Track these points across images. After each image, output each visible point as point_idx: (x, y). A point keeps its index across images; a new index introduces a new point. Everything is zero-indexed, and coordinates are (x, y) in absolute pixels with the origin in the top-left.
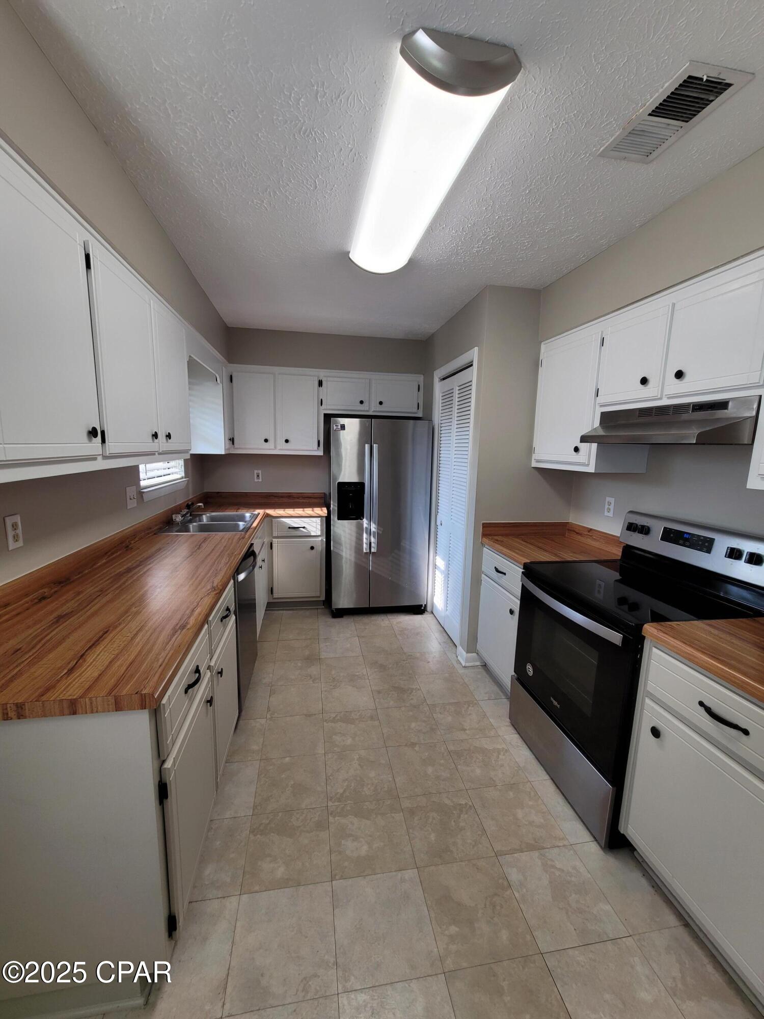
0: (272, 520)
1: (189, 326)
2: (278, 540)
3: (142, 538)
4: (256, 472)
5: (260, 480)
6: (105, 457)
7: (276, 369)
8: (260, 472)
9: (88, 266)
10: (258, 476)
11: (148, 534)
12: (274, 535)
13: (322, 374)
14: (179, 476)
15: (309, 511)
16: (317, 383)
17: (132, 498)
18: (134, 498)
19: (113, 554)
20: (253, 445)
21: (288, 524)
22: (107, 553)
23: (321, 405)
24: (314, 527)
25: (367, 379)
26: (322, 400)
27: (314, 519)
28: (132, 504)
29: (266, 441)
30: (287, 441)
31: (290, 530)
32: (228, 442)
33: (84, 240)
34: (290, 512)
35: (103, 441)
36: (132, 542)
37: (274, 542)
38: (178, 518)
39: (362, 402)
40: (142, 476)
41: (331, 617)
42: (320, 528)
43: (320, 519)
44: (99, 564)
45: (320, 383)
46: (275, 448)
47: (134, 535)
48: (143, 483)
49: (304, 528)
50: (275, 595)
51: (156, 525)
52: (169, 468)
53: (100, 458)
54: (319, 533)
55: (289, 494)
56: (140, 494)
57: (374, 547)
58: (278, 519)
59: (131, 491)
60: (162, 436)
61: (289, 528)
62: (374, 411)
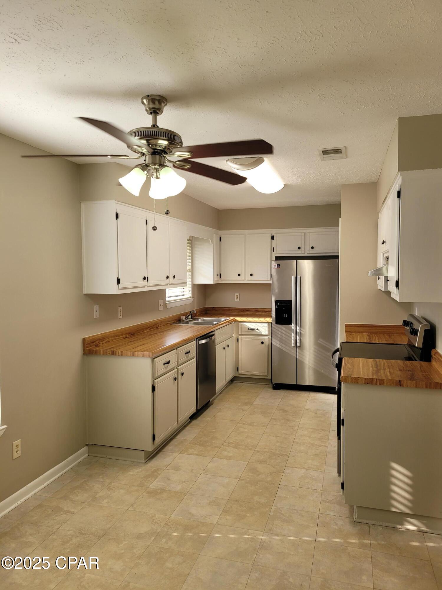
0: (238, 324)
1: (190, 223)
2: (242, 336)
3: (164, 325)
4: (236, 294)
5: (238, 300)
6: (148, 286)
7: (246, 232)
8: (238, 294)
9: (147, 224)
10: (237, 297)
11: (168, 324)
12: (240, 333)
13: (273, 232)
14: (188, 297)
15: (262, 319)
16: (270, 238)
17: (161, 305)
18: (162, 306)
19: (151, 329)
20: (231, 278)
21: (249, 326)
22: (148, 328)
23: (273, 251)
24: (264, 329)
25: (303, 233)
26: (273, 248)
27: (264, 324)
28: (161, 308)
29: (239, 275)
30: (251, 275)
31: (249, 330)
32: (216, 276)
33: (146, 215)
34: (250, 319)
35: (148, 281)
36: (160, 326)
37: (239, 338)
38: (184, 318)
39: (299, 248)
40: (167, 295)
41: (272, 389)
42: (267, 330)
43: (268, 324)
44: (145, 331)
45: (273, 238)
46: (245, 279)
47: (161, 323)
48: (167, 299)
49: (257, 329)
50: (240, 372)
51: (172, 321)
52: (184, 292)
53: (146, 287)
54: (267, 333)
55: (256, 309)
56: (165, 304)
57: (298, 343)
58: (242, 323)
59: (161, 302)
60: (171, 277)
61: (249, 329)
62: (308, 253)
